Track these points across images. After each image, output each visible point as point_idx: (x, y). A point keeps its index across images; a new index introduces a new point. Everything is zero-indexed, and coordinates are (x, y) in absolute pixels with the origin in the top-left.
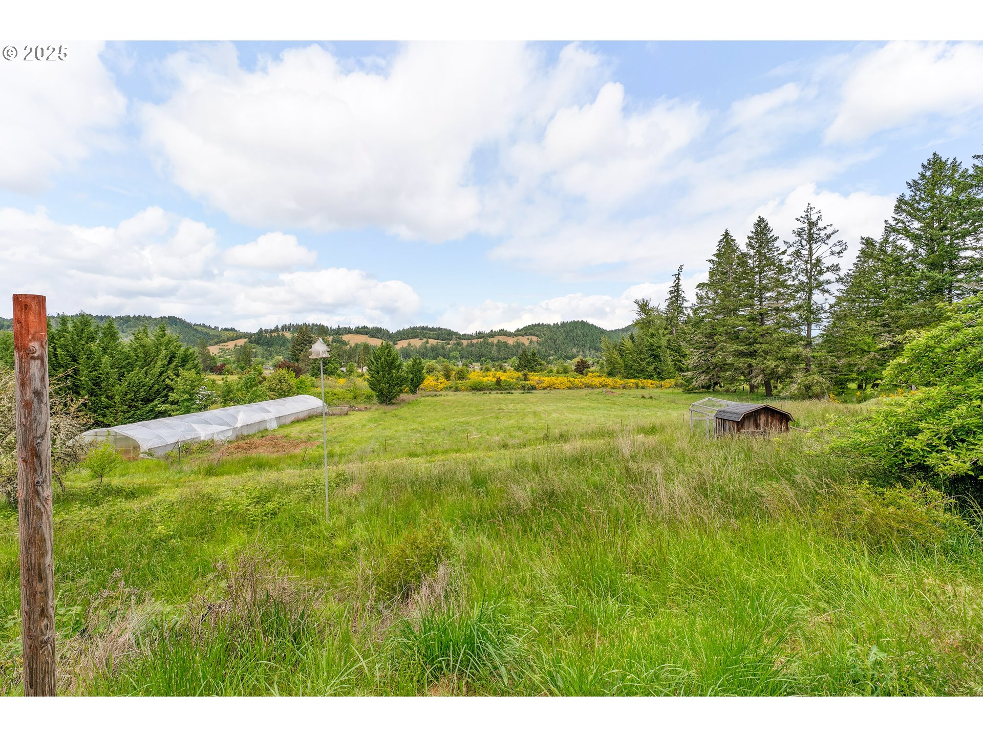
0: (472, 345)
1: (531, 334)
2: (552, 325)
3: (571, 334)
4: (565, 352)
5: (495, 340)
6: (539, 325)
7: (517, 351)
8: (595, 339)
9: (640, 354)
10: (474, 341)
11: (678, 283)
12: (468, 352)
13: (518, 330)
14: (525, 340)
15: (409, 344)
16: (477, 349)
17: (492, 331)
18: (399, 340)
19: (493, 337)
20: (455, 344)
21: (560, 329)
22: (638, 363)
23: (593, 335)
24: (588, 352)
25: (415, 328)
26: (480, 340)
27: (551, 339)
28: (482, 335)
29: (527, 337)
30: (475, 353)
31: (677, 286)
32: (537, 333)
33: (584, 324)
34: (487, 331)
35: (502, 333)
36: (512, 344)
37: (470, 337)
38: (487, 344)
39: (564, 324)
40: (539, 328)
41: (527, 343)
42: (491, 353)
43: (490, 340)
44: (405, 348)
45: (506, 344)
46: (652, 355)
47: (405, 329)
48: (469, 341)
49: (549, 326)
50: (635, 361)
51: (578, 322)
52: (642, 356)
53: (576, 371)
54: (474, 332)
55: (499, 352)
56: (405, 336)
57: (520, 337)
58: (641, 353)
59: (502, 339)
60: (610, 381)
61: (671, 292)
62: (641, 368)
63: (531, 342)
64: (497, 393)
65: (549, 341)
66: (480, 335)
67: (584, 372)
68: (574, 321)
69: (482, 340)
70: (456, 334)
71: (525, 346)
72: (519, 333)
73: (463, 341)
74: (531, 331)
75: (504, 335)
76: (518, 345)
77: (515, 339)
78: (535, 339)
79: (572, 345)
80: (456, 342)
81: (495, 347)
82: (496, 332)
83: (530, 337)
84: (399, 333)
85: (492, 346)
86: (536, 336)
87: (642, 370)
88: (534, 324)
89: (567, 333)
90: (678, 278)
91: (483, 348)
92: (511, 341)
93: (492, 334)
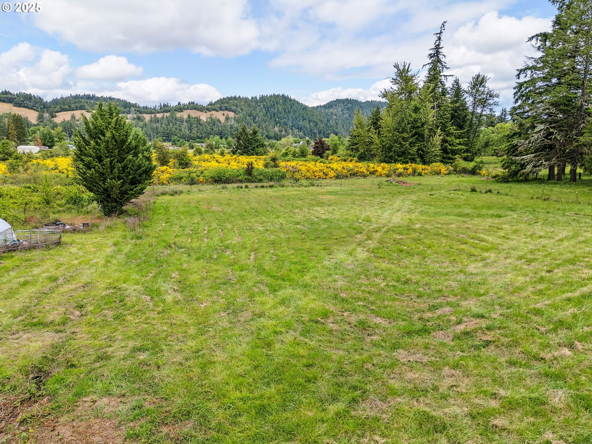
0: (157, 121)
1: (226, 109)
2: (250, 98)
3: (272, 110)
4: (267, 131)
5: (185, 115)
6: (235, 98)
7: (212, 129)
8: (297, 116)
9: (402, 133)
10: (159, 116)
11: (439, 45)
12: (153, 129)
13: (211, 104)
14: (220, 116)
15: (73, 117)
16: (164, 125)
17: (179, 104)
18: (58, 112)
19: (181, 111)
20: (134, 119)
21: (259, 104)
22: (400, 143)
23: (295, 112)
24: (290, 131)
25: (77, 97)
26: (166, 114)
27: (250, 116)
28: (168, 109)
29: (222, 112)
30: (161, 130)
31: (437, 48)
32: (234, 108)
33: (285, 99)
34: (174, 104)
35: (193, 106)
36: (205, 120)
37: (153, 111)
38: (176, 120)
39: (263, 99)
40: (236, 101)
41: (222, 119)
42: (180, 130)
43: (179, 115)
44: (68, 122)
45: (198, 120)
46: (416, 134)
47: (64, 97)
48: (153, 115)
49: (246, 99)
50: (396, 141)
51: (278, 96)
52: (405, 135)
53: (314, 153)
54: (158, 105)
55: (190, 129)
56: (66, 107)
57: (214, 112)
58: (404, 131)
59: (194, 114)
60: (362, 166)
61: (431, 56)
62: (403, 149)
63: (227, 119)
64: (257, 187)
65: (248, 118)
66: (165, 108)
67: (325, 155)
68: (274, 95)
69: (168, 114)
70: (135, 106)
71: (220, 123)
72: (211, 107)
73: (144, 115)
74: (226, 105)
75: (195, 109)
76: (213, 122)
77: (209, 114)
78: (232, 115)
79: (273, 123)
80: (135, 116)
81: (185, 124)
82: (184, 105)
83: (226, 112)
84: (55, 102)
85: (182, 122)
86: (233, 111)
87: (403, 153)
88: (229, 96)
89: (267, 109)
90: (439, 39)
91: (171, 125)
92: (204, 117)
93: (180, 108)
